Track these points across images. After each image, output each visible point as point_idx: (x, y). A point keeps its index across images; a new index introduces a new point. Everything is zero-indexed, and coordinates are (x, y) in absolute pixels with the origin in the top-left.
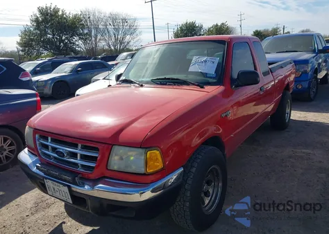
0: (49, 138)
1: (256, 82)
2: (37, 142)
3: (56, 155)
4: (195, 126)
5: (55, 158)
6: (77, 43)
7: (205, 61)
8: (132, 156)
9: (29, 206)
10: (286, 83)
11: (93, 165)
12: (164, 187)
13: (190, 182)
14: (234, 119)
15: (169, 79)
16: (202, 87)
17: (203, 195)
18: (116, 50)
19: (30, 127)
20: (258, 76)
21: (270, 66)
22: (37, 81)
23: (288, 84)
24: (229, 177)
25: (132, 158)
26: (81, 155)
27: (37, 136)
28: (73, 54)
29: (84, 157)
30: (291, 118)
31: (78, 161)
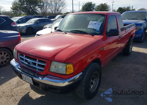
0: (24, 56)
1: (118, 35)
2: (19, 57)
3: (27, 63)
4: (89, 54)
5: (26, 64)
6: (37, 9)
7: (95, 24)
8: (60, 66)
9: (14, 84)
10: (131, 34)
11: (43, 69)
12: (74, 80)
13: (85, 78)
14: (107, 50)
15: (78, 31)
16: (93, 36)
17: (90, 84)
18: (55, 13)
19: (16, 50)
20: (119, 32)
21: (125, 27)
22: (19, 26)
23: (132, 35)
24: (102, 76)
25: (60, 67)
26: (38, 64)
27: (19, 54)
28: (35, 15)
29: (39, 65)
30: (132, 50)
31: (37, 67)
